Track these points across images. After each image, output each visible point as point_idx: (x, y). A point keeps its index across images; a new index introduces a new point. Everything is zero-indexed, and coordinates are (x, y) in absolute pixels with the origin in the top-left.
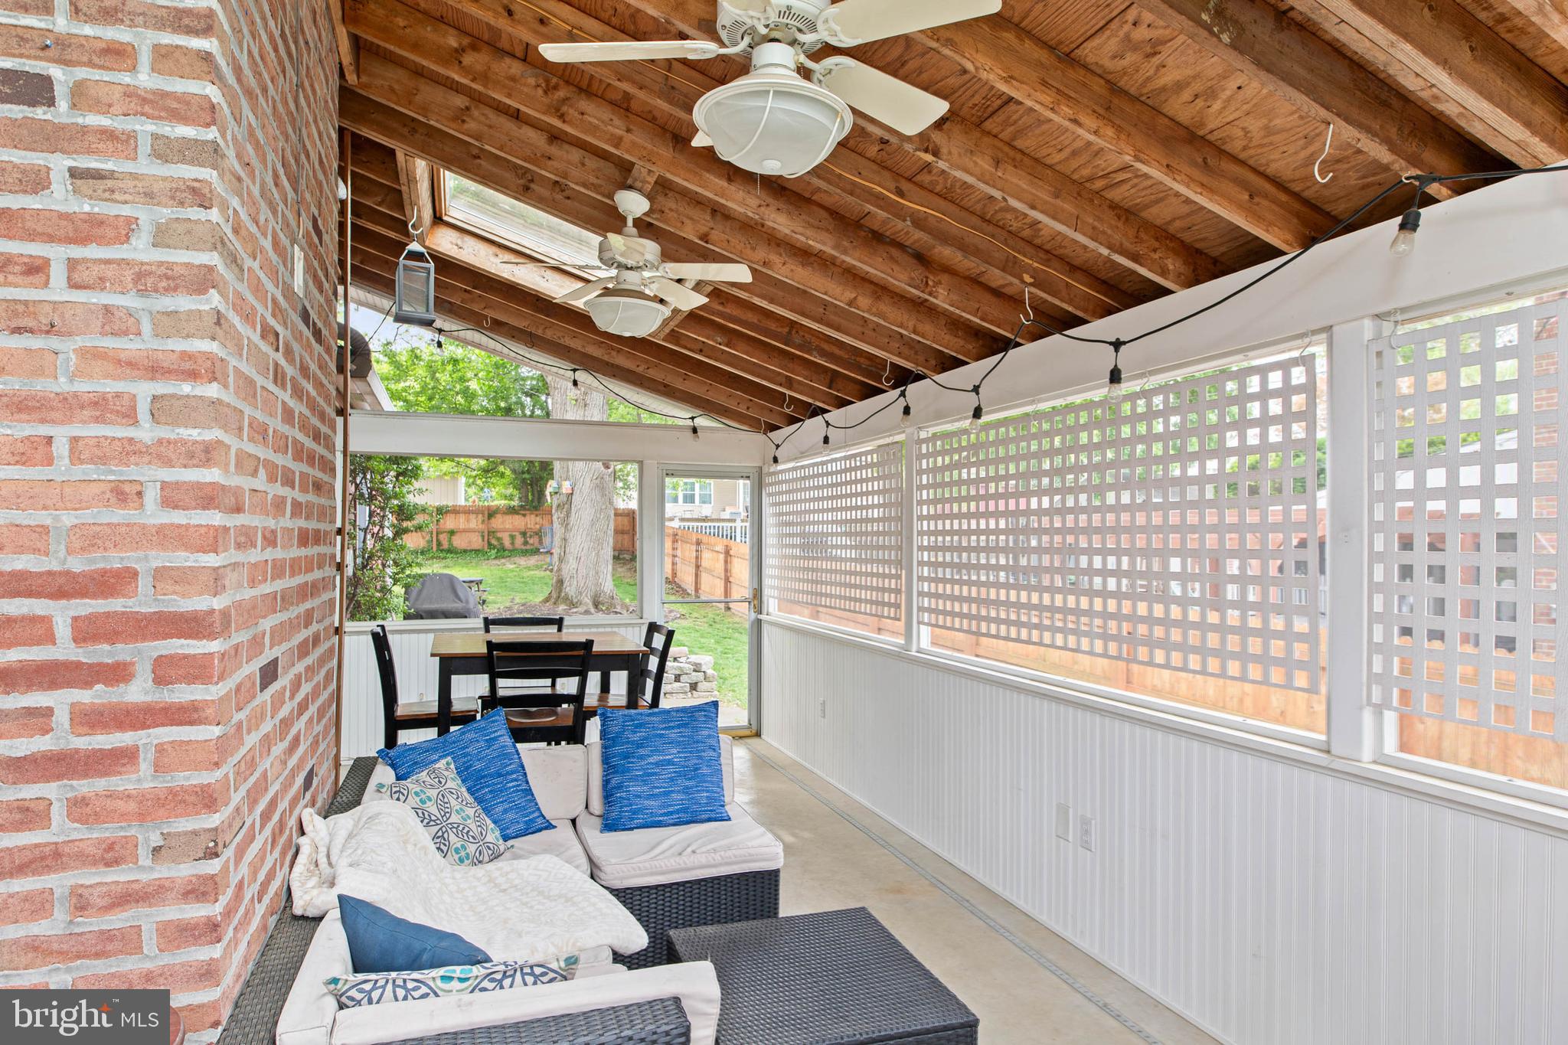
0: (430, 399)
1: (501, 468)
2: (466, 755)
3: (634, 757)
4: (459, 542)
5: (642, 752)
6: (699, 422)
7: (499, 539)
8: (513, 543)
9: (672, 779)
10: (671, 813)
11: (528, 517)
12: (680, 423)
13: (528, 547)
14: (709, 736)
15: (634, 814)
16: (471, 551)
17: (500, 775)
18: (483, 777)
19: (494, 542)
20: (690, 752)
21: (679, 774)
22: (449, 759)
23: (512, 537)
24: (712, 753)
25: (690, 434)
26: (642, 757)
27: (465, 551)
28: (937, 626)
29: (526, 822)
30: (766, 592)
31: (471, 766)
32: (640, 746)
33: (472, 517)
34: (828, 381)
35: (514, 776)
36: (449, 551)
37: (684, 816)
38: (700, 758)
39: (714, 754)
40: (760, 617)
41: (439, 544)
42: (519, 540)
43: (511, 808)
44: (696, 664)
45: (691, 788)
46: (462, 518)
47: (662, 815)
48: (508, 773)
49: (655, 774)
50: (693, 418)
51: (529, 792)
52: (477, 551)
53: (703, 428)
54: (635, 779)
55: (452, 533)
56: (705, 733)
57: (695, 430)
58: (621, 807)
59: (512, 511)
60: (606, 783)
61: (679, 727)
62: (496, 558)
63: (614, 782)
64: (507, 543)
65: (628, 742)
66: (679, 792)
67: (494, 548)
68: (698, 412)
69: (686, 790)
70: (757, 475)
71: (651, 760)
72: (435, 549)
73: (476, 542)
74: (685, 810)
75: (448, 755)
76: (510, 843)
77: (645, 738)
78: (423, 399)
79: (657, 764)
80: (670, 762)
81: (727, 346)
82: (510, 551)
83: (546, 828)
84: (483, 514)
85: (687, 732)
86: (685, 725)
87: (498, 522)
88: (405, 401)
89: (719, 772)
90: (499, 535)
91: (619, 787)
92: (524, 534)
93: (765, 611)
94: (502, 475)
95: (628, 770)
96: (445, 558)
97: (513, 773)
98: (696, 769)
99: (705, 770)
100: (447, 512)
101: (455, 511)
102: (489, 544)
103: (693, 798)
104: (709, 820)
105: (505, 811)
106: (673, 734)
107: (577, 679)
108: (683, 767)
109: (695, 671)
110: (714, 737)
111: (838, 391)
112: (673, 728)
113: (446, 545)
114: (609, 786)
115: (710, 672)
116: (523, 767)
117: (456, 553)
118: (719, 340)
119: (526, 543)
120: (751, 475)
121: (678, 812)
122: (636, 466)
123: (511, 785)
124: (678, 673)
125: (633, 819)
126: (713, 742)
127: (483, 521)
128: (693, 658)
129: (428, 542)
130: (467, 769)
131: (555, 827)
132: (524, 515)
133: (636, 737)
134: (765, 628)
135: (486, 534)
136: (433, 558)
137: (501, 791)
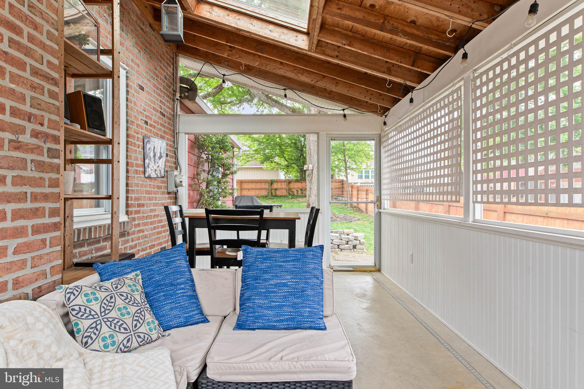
0: (267, 140)
1: (293, 165)
2: (150, 270)
3: (260, 279)
4: (278, 193)
5: (266, 276)
6: (346, 112)
7: (292, 192)
8: (297, 193)
9: (285, 297)
10: (283, 321)
11: (303, 183)
12: (338, 112)
13: (303, 195)
14: (315, 269)
15: (256, 318)
16: (283, 196)
17: (172, 285)
18: (160, 286)
19: (291, 193)
20: (300, 279)
21: (291, 294)
22: (138, 272)
23: (297, 191)
24: (316, 281)
25: (343, 118)
26: (266, 280)
27: (281, 196)
28: (488, 202)
29: (186, 317)
30: (383, 197)
31: (152, 278)
32: (265, 272)
33: (283, 183)
34: (412, 60)
35: (183, 286)
36: (275, 196)
37: (292, 324)
38: (307, 283)
39: (319, 282)
40: (380, 210)
41: (272, 194)
42: (300, 192)
43: (176, 308)
44: (355, 237)
45: (298, 304)
46: (279, 184)
47: (275, 322)
48: (178, 284)
49: (274, 292)
50: (343, 110)
51: (195, 297)
52: (285, 196)
53: (349, 115)
54: (260, 294)
55: (276, 189)
56: (312, 266)
57: (345, 116)
58: (248, 313)
59: (297, 181)
60: (242, 295)
61: (293, 261)
62: (291, 199)
63: (246, 295)
64: (295, 193)
65: (258, 269)
66: (289, 306)
67: (291, 195)
68: (346, 107)
69: (294, 305)
70: (378, 138)
71: (272, 282)
72: (270, 195)
73: (284, 193)
74: (292, 319)
75: (138, 269)
76: (168, 332)
77: (270, 267)
78: (264, 140)
79: (276, 285)
80: (285, 285)
81: (348, 45)
82: (297, 196)
83: (202, 322)
84: (287, 182)
85: (299, 265)
86: (297, 260)
87: (292, 185)
88: (259, 141)
89: (321, 294)
90: (293, 190)
91: (249, 299)
92: (301, 190)
93: (383, 208)
94: (293, 168)
95: (256, 288)
96: (274, 199)
97: (181, 284)
98: (303, 291)
99: (309, 292)
100: (275, 182)
101: (277, 181)
102: (289, 193)
103: (298, 312)
104: (310, 328)
105: (172, 309)
106: (289, 266)
107: (257, 232)
108: (294, 289)
109: (355, 240)
110: (318, 269)
111: (418, 68)
112: (289, 261)
113: (274, 194)
114: (244, 298)
115: (362, 240)
116: (192, 281)
117: (277, 197)
118: (344, 42)
119: (302, 193)
120: (375, 138)
121: (287, 320)
122: (316, 136)
123: (179, 292)
124: (347, 240)
125: (255, 322)
126: (317, 273)
127: (287, 185)
128: (355, 234)
129: (268, 193)
130: (150, 279)
131: (209, 322)
132: (301, 183)
133: (263, 266)
134: (383, 216)
135: (288, 190)
136: (269, 199)
137: (172, 296)
